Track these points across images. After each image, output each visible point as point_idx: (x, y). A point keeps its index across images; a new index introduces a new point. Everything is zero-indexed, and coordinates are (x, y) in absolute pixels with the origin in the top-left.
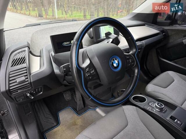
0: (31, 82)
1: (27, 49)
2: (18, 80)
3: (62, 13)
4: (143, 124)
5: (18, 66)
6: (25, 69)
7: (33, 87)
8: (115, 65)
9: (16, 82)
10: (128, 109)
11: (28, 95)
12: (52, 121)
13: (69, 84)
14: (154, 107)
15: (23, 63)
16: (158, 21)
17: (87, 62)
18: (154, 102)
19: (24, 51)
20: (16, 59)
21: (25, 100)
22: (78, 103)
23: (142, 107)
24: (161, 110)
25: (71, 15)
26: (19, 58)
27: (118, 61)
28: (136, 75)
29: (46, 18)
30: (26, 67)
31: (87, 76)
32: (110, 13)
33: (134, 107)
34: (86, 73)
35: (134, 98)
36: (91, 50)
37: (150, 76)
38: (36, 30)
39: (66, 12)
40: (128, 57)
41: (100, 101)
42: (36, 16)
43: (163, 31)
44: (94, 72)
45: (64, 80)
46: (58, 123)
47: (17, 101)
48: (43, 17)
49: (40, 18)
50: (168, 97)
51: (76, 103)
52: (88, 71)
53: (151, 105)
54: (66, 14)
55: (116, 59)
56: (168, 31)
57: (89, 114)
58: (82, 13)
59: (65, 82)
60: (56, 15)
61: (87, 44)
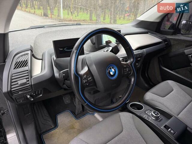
0: (31, 85)
1: (29, 52)
2: (20, 82)
3: (68, 13)
4: (137, 131)
5: (20, 69)
6: (27, 72)
7: (33, 89)
8: (112, 73)
9: (18, 84)
10: (125, 116)
11: (29, 97)
12: (50, 123)
13: (68, 88)
14: (150, 115)
15: (25, 66)
16: (161, 30)
17: (86, 69)
18: (150, 110)
19: (27, 54)
20: (18, 61)
21: (25, 101)
22: (77, 107)
23: (139, 114)
24: (157, 118)
25: (77, 16)
26: (22, 61)
27: (115, 70)
28: (132, 83)
29: (51, 17)
30: (28, 70)
31: (84, 82)
32: (117, 15)
33: (131, 114)
34: (83, 80)
35: (132, 106)
36: (90, 58)
37: (151, 83)
38: (40, 33)
39: (72, 13)
40: (125, 66)
41: (95, 107)
42: (41, 15)
43: (165, 40)
44: (91, 79)
45: (64, 84)
46: (56, 125)
47: (17, 102)
48: (48, 16)
49: (44, 17)
50: (165, 106)
51: (75, 106)
52: (85, 78)
53: (148, 113)
54: (72, 15)
55: (113, 68)
56: (170, 40)
57: (87, 118)
58: (88, 14)
59: (65, 86)
60: (61, 15)
61: (89, 49)
